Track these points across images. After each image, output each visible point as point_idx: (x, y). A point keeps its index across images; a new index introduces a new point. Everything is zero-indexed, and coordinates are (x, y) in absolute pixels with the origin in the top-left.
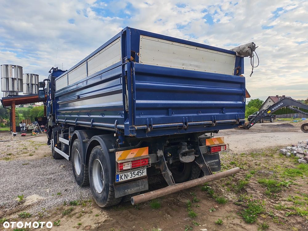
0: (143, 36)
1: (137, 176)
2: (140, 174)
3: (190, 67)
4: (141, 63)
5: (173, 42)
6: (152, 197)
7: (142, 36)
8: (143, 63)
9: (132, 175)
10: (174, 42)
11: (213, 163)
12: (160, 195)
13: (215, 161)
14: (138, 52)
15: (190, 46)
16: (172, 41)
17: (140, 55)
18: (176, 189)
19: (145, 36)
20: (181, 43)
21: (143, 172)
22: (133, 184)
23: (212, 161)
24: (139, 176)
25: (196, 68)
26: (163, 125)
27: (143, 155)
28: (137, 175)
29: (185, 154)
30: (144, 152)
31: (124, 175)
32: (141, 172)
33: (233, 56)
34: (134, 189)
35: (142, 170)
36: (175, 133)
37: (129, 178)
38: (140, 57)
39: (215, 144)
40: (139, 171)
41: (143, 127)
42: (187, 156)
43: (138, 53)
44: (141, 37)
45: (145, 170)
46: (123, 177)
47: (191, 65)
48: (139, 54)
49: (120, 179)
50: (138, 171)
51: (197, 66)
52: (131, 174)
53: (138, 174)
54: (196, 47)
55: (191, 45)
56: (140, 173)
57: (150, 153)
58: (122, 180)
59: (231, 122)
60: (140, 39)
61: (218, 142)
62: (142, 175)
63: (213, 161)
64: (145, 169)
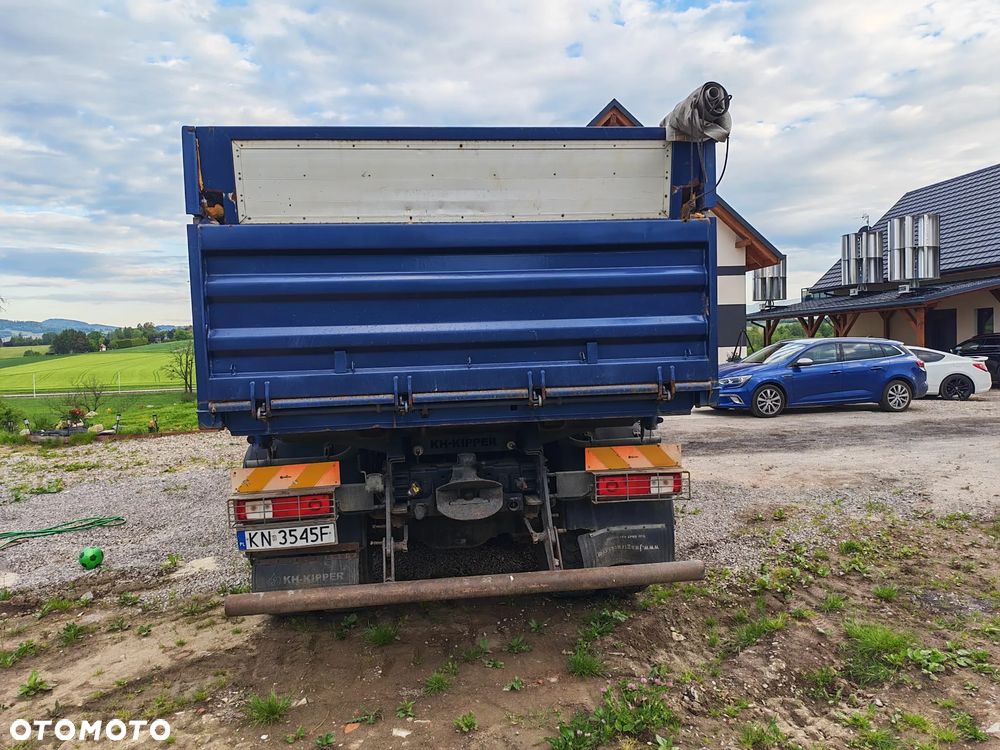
0: (244, 143)
1: (301, 543)
2: (311, 537)
3: (441, 212)
4: (247, 221)
5: (355, 143)
6: (284, 605)
7: (239, 143)
8: (253, 221)
9: (284, 537)
10: (360, 140)
11: (634, 532)
12: (315, 604)
13: (648, 526)
14: (233, 189)
15: (430, 142)
16: (352, 140)
17: (239, 198)
18: (378, 596)
19: (250, 142)
20: (388, 140)
21: (322, 534)
22: (311, 563)
23: (631, 528)
24: (310, 543)
25: (470, 212)
26: (311, 400)
27: (321, 484)
28: (301, 538)
29: (468, 492)
30: (325, 477)
31: (259, 535)
32: (318, 532)
33: (658, 144)
34: (310, 578)
35: (319, 527)
36: (377, 426)
37: (276, 545)
38: (240, 204)
39: (630, 469)
40: (309, 528)
41: (238, 407)
42: (475, 500)
43: (230, 195)
44: (236, 145)
45: (331, 529)
46: (258, 539)
47: (441, 205)
48: (234, 197)
49: (248, 542)
50: (303, 529)
51: (470, 206)
52: (283, 534)
53: (306, 538)
54: (459, 143)
55: (433, 140)
56: (312, 533)
57: (345, 478)
58: (254, 547)
59: (644, 394)
60: (235, 154)
61: (645, 460)
62: (319, 542)
63: (640, 527)
64: (332, 526)
